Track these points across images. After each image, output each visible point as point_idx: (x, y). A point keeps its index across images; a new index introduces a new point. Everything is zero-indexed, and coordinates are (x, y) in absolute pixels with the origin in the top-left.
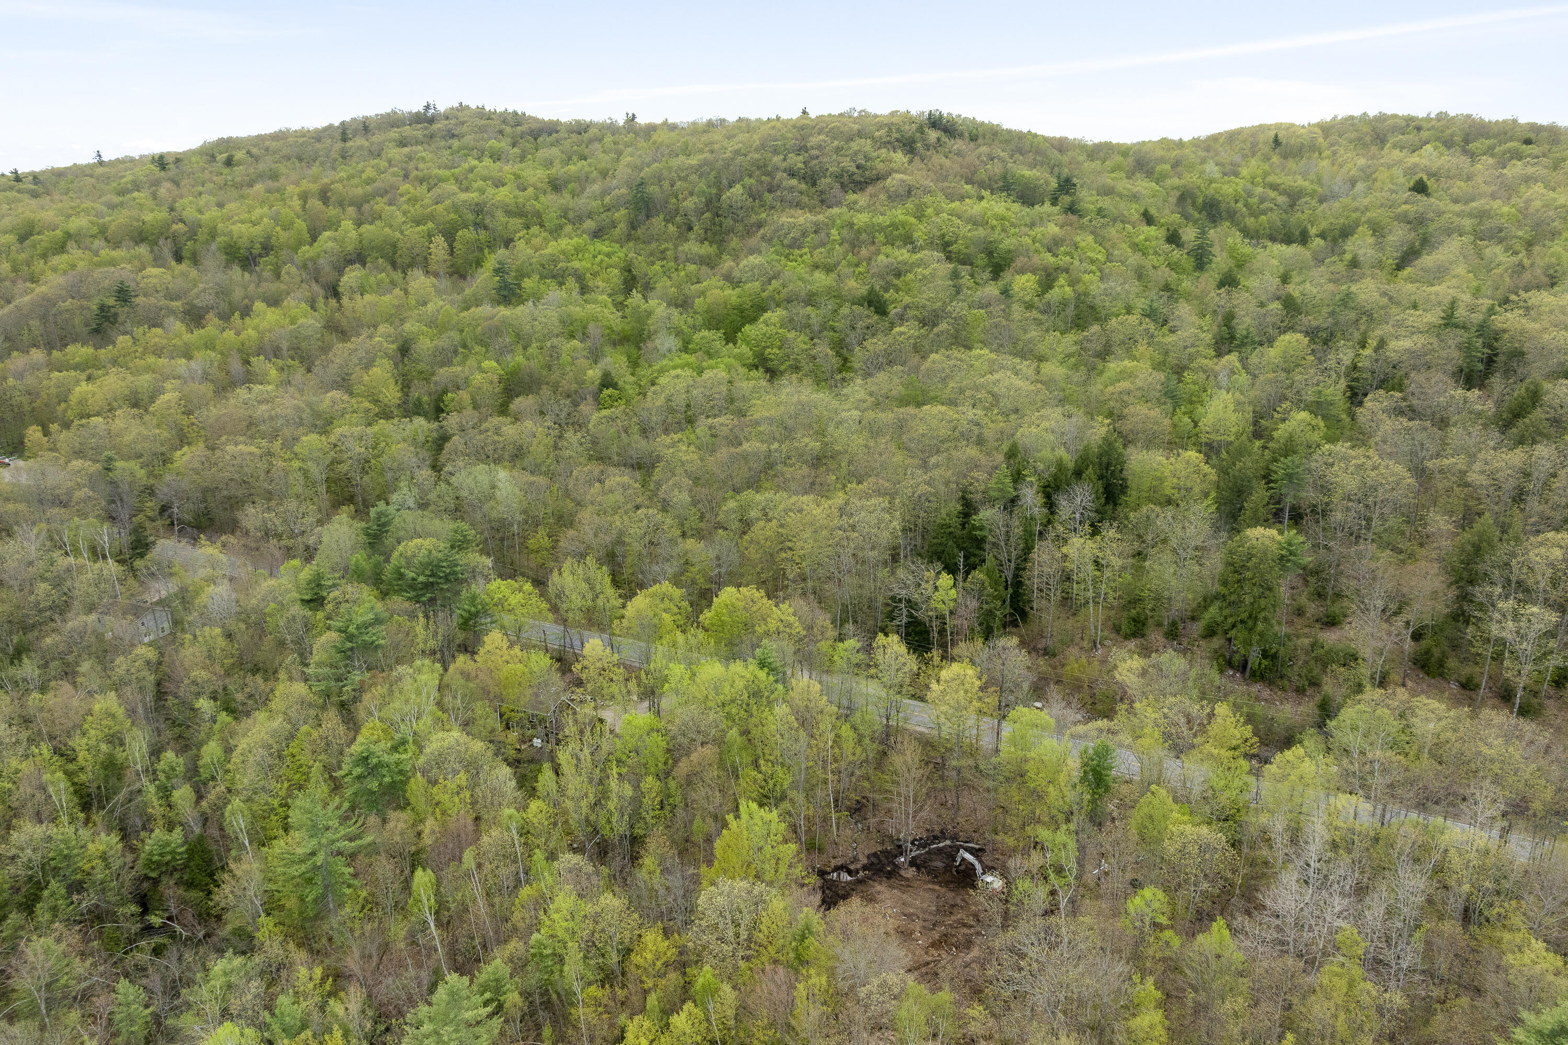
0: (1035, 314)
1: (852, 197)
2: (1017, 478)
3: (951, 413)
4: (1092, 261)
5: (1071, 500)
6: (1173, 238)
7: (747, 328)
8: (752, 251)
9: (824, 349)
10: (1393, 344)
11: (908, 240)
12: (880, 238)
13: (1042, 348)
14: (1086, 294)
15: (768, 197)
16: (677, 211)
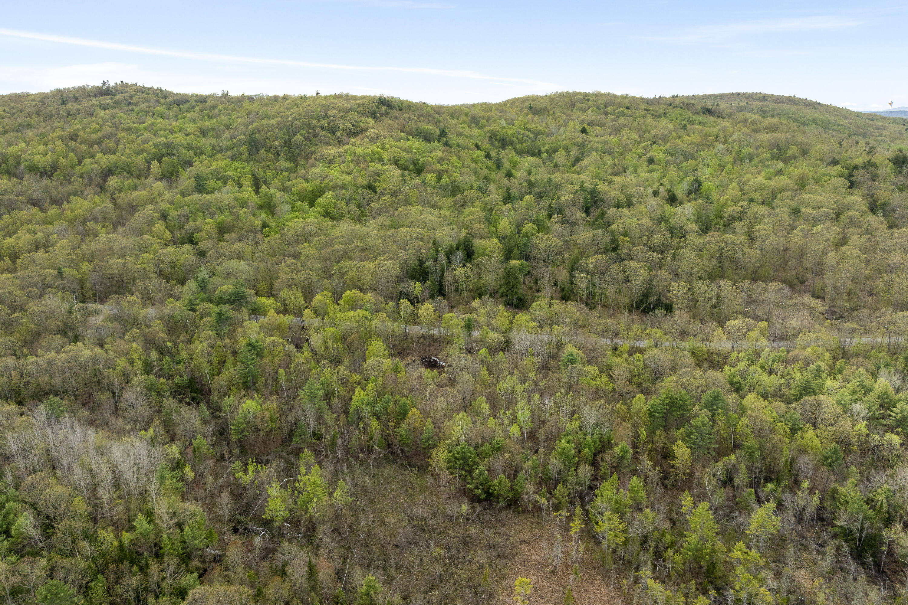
0: (436, 190)
1: (353, 140)
2: (437, 251)
3: (410, 230)
4: (456, 167)
5: (456, 256)
6: (488, 156)
7: (319, 200)
8: (313, 166)
9: (353, 207)
10: (562, 198)
11: (381, 160)
12: (368, 159)
13: (440, 204)
14: (455, 181)
15: (314, 140)
16: (271, 147)
